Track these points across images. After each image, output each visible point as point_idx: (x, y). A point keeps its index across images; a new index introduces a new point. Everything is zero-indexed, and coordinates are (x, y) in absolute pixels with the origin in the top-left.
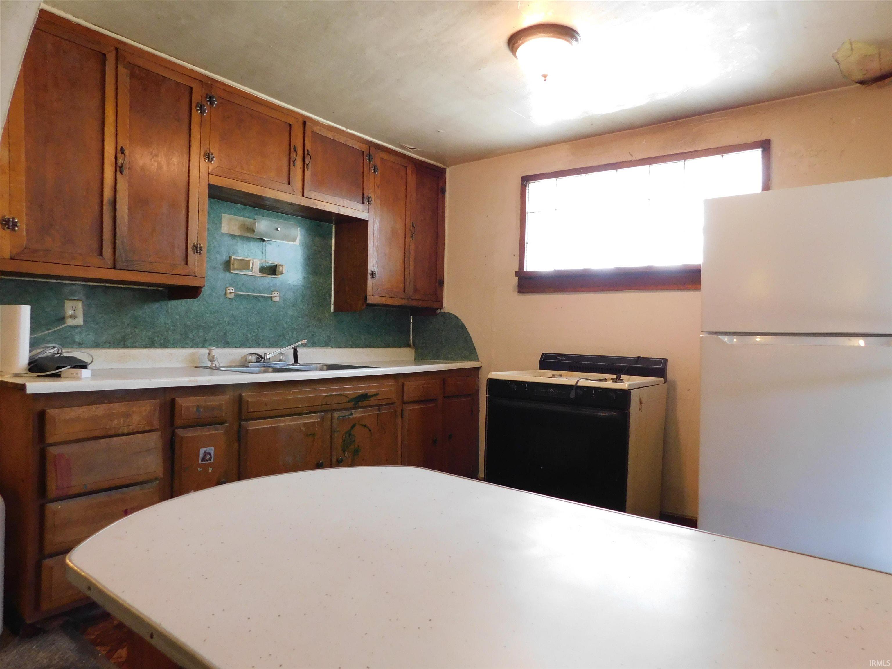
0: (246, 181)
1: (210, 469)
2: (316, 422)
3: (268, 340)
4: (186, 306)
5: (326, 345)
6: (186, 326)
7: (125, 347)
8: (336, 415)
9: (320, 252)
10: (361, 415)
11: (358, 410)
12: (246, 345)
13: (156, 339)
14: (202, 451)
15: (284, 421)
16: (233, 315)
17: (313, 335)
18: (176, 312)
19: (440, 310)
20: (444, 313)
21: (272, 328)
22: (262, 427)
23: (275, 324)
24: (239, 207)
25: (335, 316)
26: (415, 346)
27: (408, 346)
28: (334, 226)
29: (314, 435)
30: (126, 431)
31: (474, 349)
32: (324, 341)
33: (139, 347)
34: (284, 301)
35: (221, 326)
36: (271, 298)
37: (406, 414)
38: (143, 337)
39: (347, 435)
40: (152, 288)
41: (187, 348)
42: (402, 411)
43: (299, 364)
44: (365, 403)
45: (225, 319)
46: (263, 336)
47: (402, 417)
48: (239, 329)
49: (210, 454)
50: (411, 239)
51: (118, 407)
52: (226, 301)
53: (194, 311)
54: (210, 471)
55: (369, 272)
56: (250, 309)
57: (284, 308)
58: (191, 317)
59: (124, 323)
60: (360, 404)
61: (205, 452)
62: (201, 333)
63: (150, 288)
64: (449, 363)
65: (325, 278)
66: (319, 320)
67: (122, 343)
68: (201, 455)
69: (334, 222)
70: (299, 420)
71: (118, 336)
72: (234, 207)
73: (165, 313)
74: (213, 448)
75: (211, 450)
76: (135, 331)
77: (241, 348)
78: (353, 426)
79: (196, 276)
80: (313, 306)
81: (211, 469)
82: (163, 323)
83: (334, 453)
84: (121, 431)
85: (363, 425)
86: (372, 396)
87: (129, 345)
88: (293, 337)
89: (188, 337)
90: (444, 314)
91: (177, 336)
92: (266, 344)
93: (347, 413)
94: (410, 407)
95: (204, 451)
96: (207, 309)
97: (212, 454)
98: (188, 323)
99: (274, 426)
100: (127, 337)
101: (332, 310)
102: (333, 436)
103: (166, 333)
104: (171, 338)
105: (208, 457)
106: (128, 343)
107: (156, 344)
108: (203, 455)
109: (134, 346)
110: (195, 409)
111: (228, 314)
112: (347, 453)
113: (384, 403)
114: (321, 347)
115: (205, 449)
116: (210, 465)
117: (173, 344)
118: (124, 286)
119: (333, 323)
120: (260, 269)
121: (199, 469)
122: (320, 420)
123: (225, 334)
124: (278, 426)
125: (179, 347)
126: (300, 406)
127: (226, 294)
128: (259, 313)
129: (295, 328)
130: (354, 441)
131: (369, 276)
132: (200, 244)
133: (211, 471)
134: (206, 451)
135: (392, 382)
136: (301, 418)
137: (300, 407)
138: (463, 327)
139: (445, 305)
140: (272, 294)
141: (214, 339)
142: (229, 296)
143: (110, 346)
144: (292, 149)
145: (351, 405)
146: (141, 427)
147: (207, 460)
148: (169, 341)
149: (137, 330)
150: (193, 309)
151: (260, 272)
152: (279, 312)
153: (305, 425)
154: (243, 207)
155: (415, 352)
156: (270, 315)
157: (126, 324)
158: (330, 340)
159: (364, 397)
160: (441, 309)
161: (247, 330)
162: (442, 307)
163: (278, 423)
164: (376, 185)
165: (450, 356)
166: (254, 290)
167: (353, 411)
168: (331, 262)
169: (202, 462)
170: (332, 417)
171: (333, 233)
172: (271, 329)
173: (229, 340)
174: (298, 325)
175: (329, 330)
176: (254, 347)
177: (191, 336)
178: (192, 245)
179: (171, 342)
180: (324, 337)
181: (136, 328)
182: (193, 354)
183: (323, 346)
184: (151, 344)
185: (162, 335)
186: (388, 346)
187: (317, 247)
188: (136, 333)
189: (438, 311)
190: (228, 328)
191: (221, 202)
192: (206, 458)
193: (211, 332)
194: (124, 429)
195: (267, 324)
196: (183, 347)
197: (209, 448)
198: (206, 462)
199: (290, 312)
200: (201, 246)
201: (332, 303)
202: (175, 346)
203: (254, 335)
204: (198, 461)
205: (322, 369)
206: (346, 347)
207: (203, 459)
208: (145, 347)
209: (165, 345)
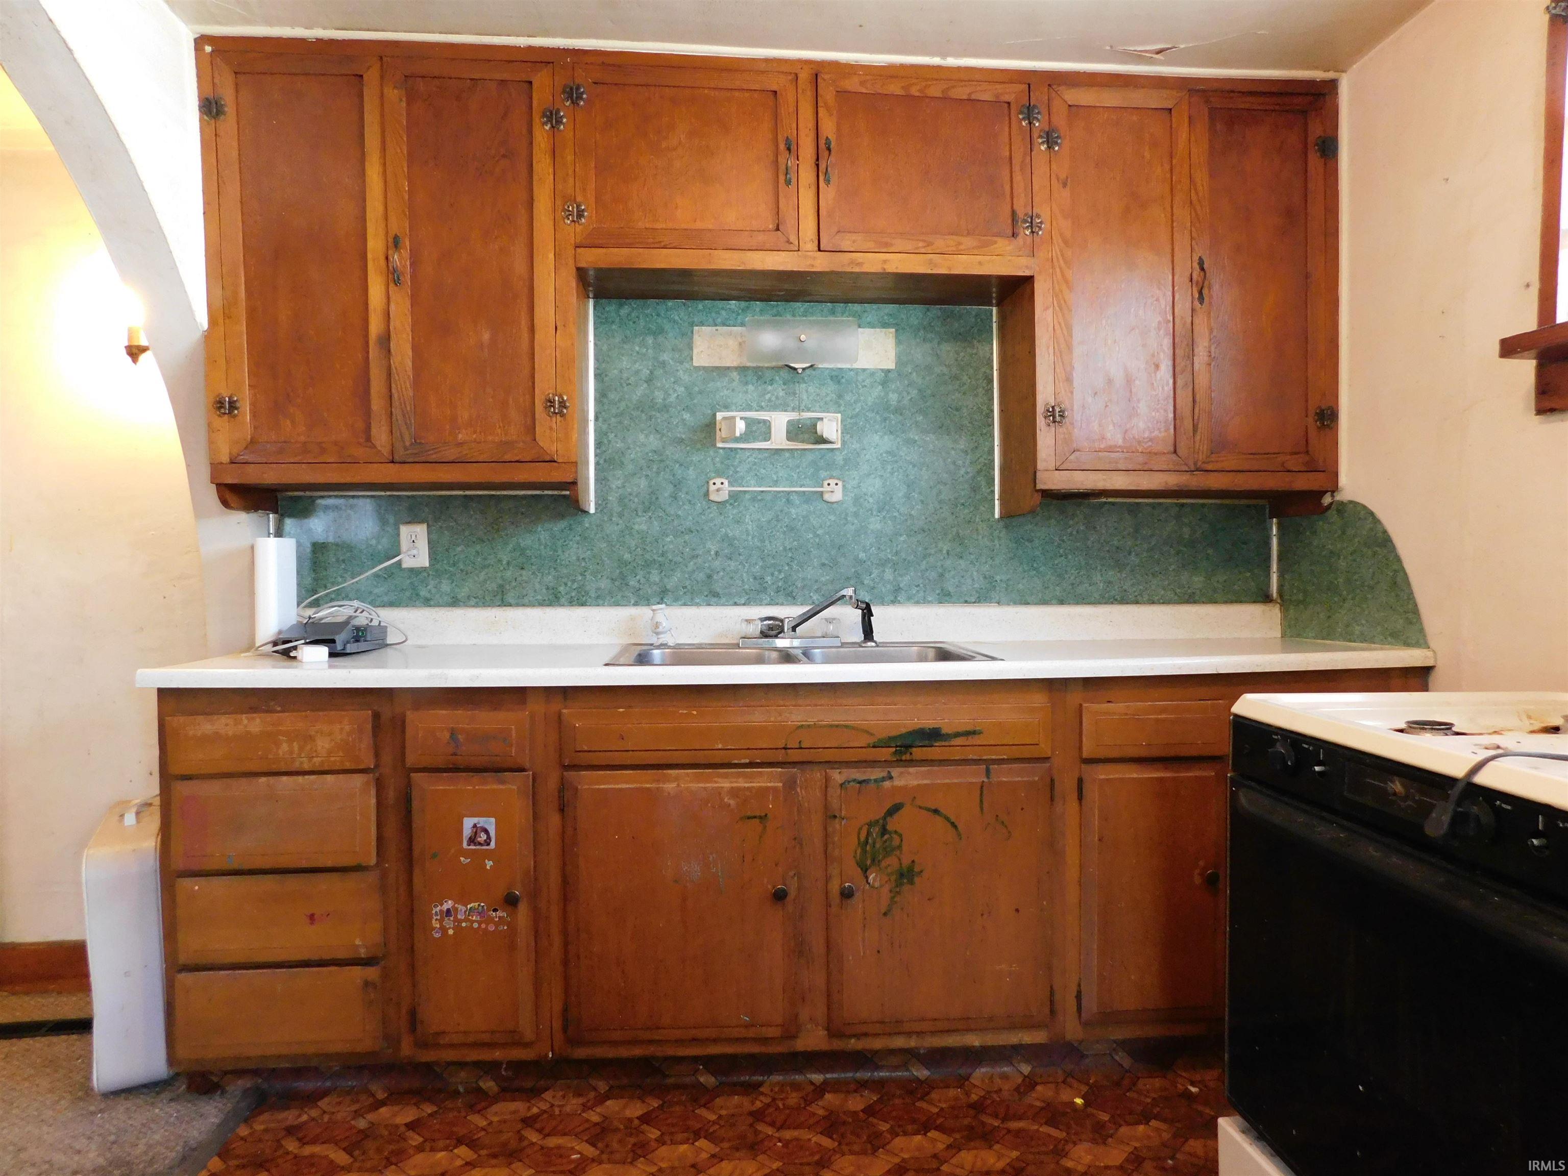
0: (663, 244)
1: (489, 864)
2: (768, 788)
3: (818, 589)
4: (621, 522)
5: (982, 597)
6: (622, 563)
7: (504, 604)
8: (838, 776)
9: (956, 378)
10: (920, 782)
11: (911, 770)
12: (761, 600)
13: (561, 589)
14: (468, 823)
15: (677, 779)
16: (726, 535)
17: (941, 575)
18: (600, 535)
19: (1333, 496)
20: (1342, 503)
21: (826, 562)
22: (617, 786)
23: (833, 552)
24: (733, 307)
25: (1006, 527)
26: (1285, 601)
27: (1266, 598)
28: (995, 309)
29: (763, 818)
30: (306, 767)
31: (1416, 611)
32: (974, 588)
33: (531, 605)
34: (857, 500)
35: (700, 560)
36: (822, 493)
37: (1092, 793)
38: (537, 586)
39: (875, 831)
40: (550, 492)
41: (626, 605)
42: (1080, 781)
43: (873, 644)
44: (935, 752)
45: (709, 545)
46: (803, 579)
47: (1080, 798)
48: (744, 566)
49: (486, 831)
50: (1197, 303)
51: (289, 721)
52: (709, 508)
53: (638, 532)
54: (488, 867)
55: (1040, 409)
56: (769, 522)
57: (856, 515)
58: (633, 543)
59: (500, 561)
60: (918, 753)
61: (475, 826)
62: (655, 577)
63: (546, 492)
64: (1354, 649)
65: (974, 438)
66: (959, 539)
67: (499, 597)
68: (467, 831)
69: (994, 302)
70: (720, 780)
71: (492, 586)
72: (723, 309)
73: (578, 538)
74: (493, 820)
75: (490, 824)
76: (521, 575)
77: (748, 605)
78: (895, 809)
79: (555, 461)
80: (938, 507)
81: (491, 863)
82: (574, 558)
83: (834, 871)
84: (296, 766)
85: (929, 810)
86: (957, 735)
87: (512, 601)
88: (882, 579)
89: (627, 585)
90: (1342, 508)
91: (604, 584)
92: (811, 597)
93: (876, 773)
94: (1103, 773)
95: (472, 825)
96: (665, 527)
97: (492, 833)
98: (627, 556)
99: (648, 789)
100: (507, 587)
101: (997, 516)
102: (830, 829)
103: (580, 578)
104: (591, 587)
105: (483, 837)
106: (510, 597)
107: (563, 600)
108: (470, 831)
109: (521, 602)
110: (447, 735)
111: (714, 535)
112: (874, 875)
113: (1005, 757)
114: (966, 602)
115: (475, 820)
116: (489, 855)
117: (598, 597)
118: (498, 493)
119: (1000, 545)
120: (788, 432)
121: (462, 859)
122: (780, 785)
123: (709, 577)
124: (657, 788)
125: (610, 605)
126: (720, 746)
127: (707, 494)
128: (792, 529)
129: (888, 560)
130: (899, 847)
131: (1043, 419)
132: (561, 396)
133: (491, 867)
134: (479, 823)
135: (1039, 699)
136: (726, 776)
137: (720, 749)
138: (1384, 542)
139: (1343, 480)
140: (822, 487)
141: (685, 587)
142: (713, 497)
143: (477, 603)
144: (782, 146)
145: (886, 753)
146: (336, 761)
147: (480, 844)
148: (587, 593)
149: (524, 572)
150: (636, 527)
151: (789, 439)
152: (845, 525)
153: (734, 792)
154: (743, 304)
155: (1284, 618)
156: (820, 532)
157: (504, 562)
158: (995, 587)
159: (933, 735)
160: (1333, 492)
161: (762, 567)
162: (1334, 488)
163: (658, 781)
164: (1054, 181)
165: (1357, 629)
166: (777, 481)
167: (895, 772)
168: (991, 399)
169: (469, 845)
170: (827, 779)
171: (995, 326)
172: (823, 565)
173: (718, 590)
174: (897, 553)
175: (990, 562)
176: (782, 604)
177: (632, 583)
178: (543, 397)
179: (593, 595)
180: (973, 580)
181: (522, 569)
182: (633, 619)
183: (974, 600)
184: (553, 599)
185: (574, 581)
186: (1190, 599)
187: (948, 366)
188: (524, 578)
189: (1327, 500)
190: (717, 564)
191: (689, 303)
192: (479, 839)
193: (678, 574)
194: (302, 763)
195: (814, 552)
196: (617, 604)
197: (485, 819)
198: (478, 847)
199: (875, 524)
200: (563, 399)
201: (997, 496)
202: (601, 602)
203: (781, 577)
204: (461, 842)
205: (922, 658)
206: (1044, 602)
207: (472, 840)
208: (542, 604)
209: (580, 600)
